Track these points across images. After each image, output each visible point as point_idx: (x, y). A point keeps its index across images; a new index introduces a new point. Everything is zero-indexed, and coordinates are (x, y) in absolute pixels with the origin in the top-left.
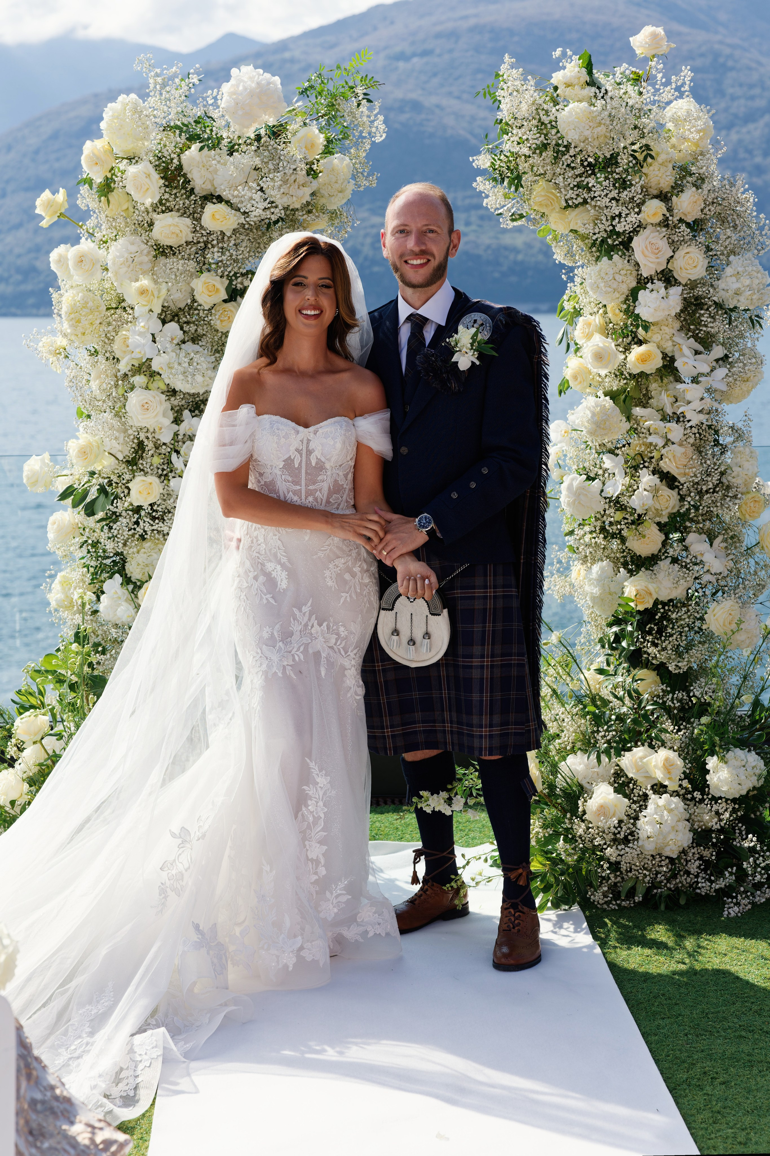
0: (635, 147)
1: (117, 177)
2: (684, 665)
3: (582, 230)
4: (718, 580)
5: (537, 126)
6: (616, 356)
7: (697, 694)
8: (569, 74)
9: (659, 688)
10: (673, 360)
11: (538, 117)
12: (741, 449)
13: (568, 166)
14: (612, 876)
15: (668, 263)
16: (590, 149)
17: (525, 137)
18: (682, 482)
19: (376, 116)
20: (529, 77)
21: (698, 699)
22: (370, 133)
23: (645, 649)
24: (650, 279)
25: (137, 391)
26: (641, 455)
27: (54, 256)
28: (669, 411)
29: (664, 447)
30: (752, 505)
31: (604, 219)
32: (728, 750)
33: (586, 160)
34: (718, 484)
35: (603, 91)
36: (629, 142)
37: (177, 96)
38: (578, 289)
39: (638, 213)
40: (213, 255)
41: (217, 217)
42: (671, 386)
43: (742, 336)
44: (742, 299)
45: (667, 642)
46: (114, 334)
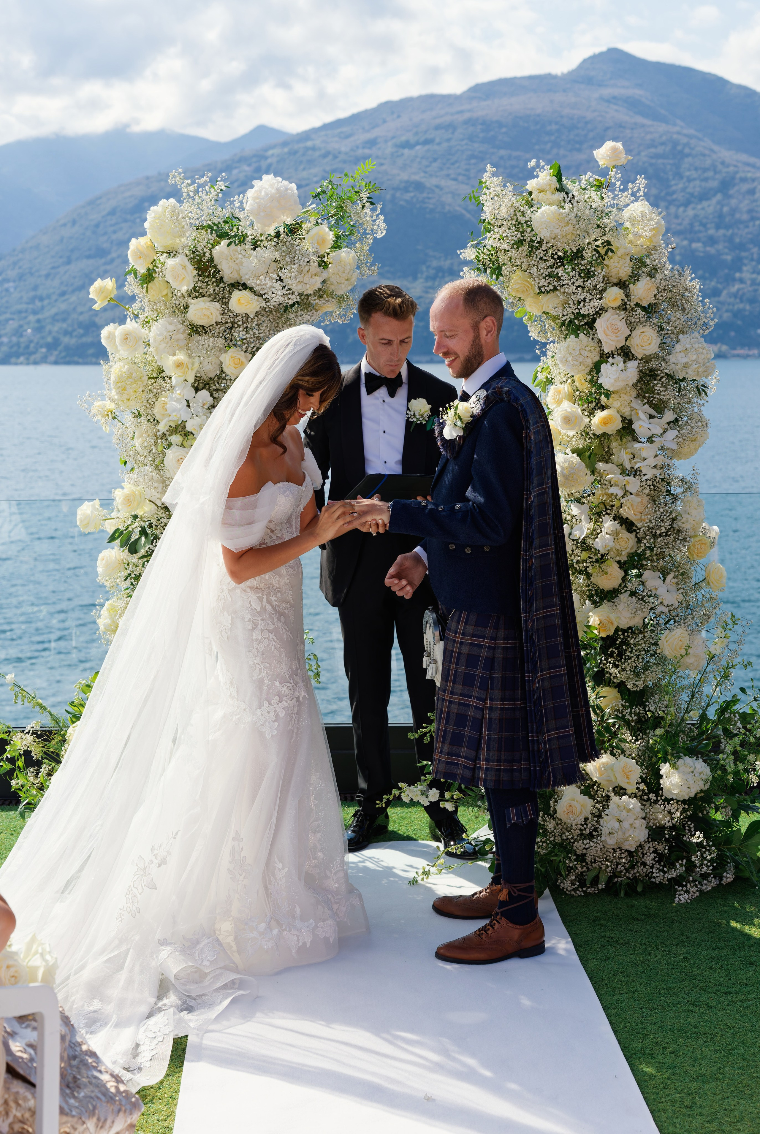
0: (598, 243)
1: (157, 268)
2: (640, 684)
3: (552, 313)
4: (670, 611)
5: (515, 225)
6: (582, 420)
7: (652, 709)
8: (541, 182)
9: (619, 703)
10: (631, 422)
11: (515, 218)
12: (690, 499)
13: (541, 258)
14: (579, 866)
15: (626, 340)
16: (559, 244)
17: (505, 235)
18: (639, 526)
19: (377, 216)
20: (508, 184)
21: (653, 712)
22: (372, 231)
23: (607, 670)
24: (611, 355)
25: (174, 448)
26: (603, 503)
27: (104, 333)
28: (628, 466)
29: (623, 497)
30: (699, 546)
31: (572, 303)
32: (679, 758)
33: (556, 254)
34: (669, 529)
35: (570, 196)
36: (593, 238)
37: (208, 200)
38: (550, 362)
39: (600, 299)
40: (239, 334)
41: (242, 302)
42: (629, 445)
43: (689, 402)
44: (690, 371)
45: (626, 664)
46: (154, 400)
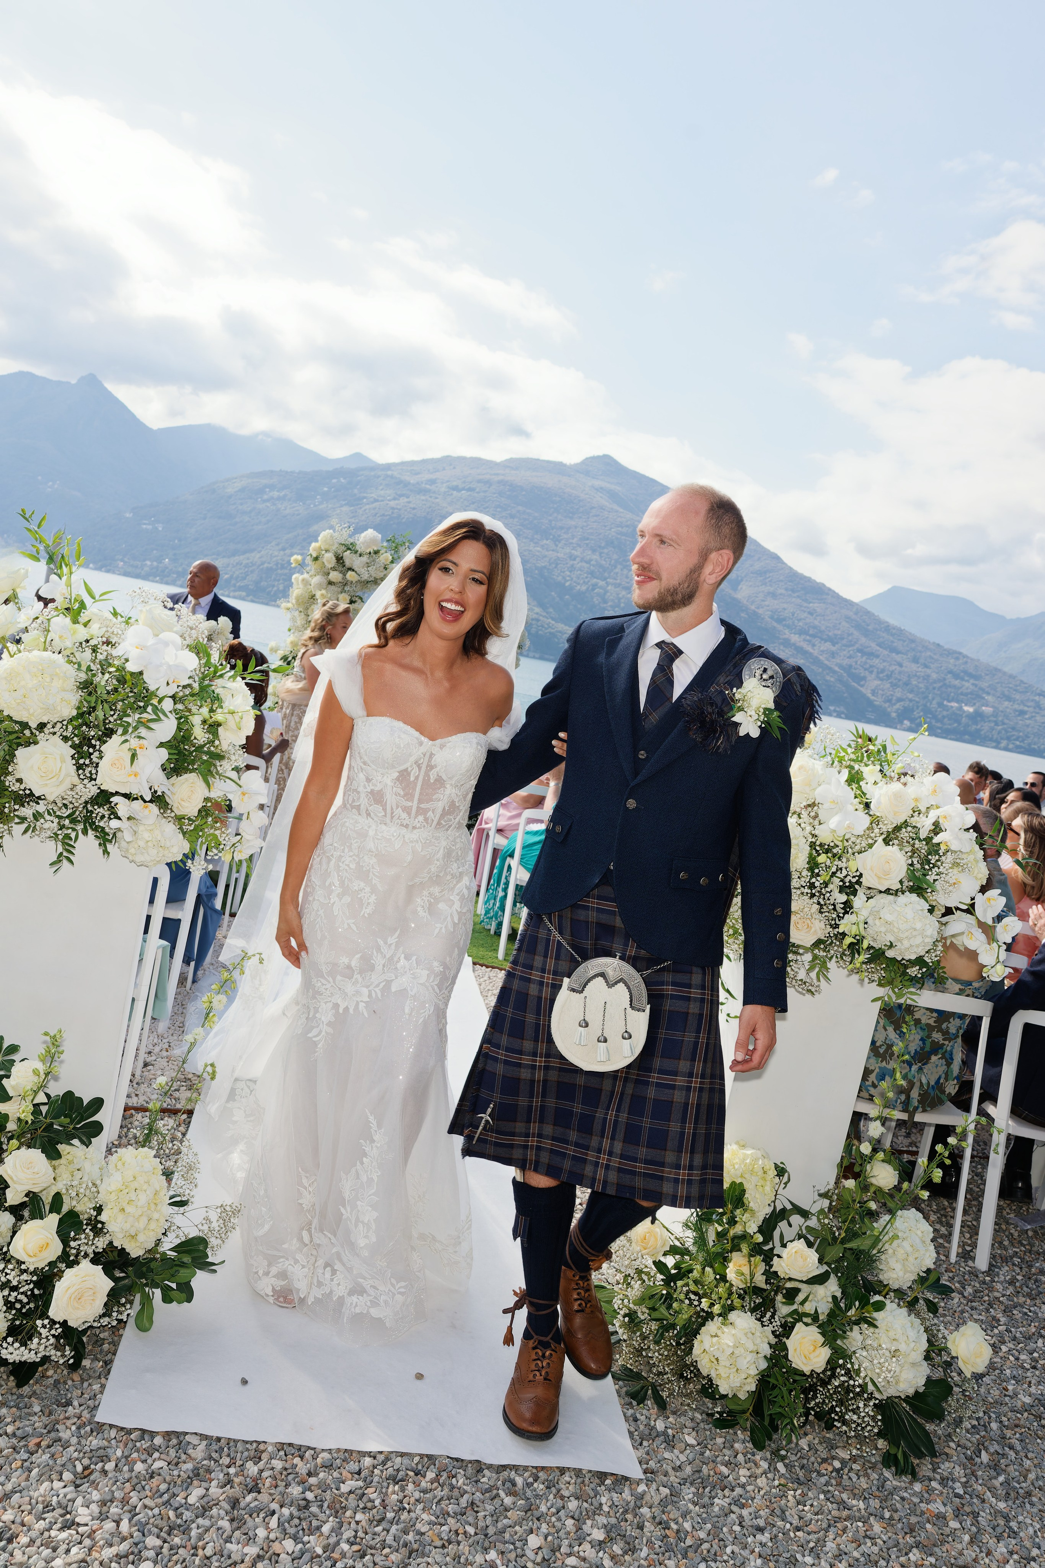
1: (320, 556)
27: (294, 576)
37: (346, 534)
40: (347, 588)
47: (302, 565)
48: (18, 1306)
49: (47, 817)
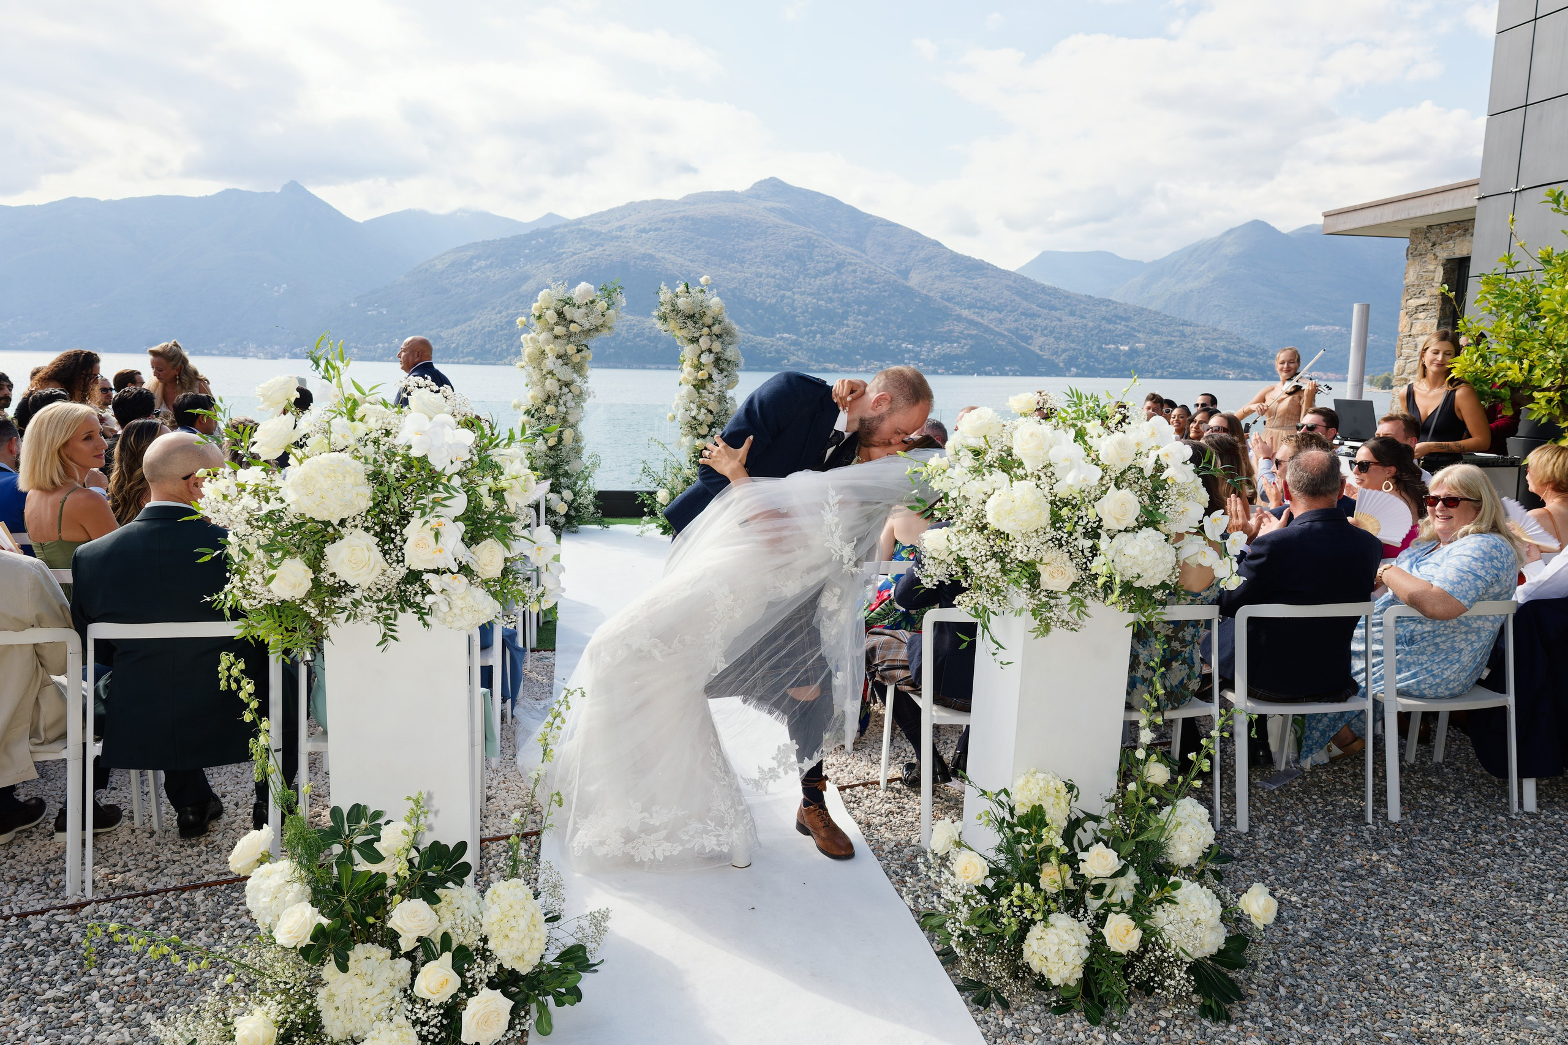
0: (701, 312)
5: (671, 304)
6: (694, 373)
8: (681, 289)
10: (711, 375)
11: (671, 301)
13: (680, 316)
15: (710, 347)
17: (667, 307)
18: (714, 412)
19: (623, 298)
20: (669, 289)
22: (621, 303)
24: (705, 351)
25: (548, 380)
26: (702, 403)
27: (522, 337)
28: (711, 390)
29: (709, 402)
31: (691, 332)
33: (686, 314)
35: (691, 294)
36: (699, 310)
37: (561, 291)
38: (684, 353)
39: (701, 331)
40: (572, 339)
41: (574, 328)
42: (711, 383)
43: (730, 368)
46: (541, 362)
47: (527, 328)
48: (431, 1037)
49: (366, 603)
